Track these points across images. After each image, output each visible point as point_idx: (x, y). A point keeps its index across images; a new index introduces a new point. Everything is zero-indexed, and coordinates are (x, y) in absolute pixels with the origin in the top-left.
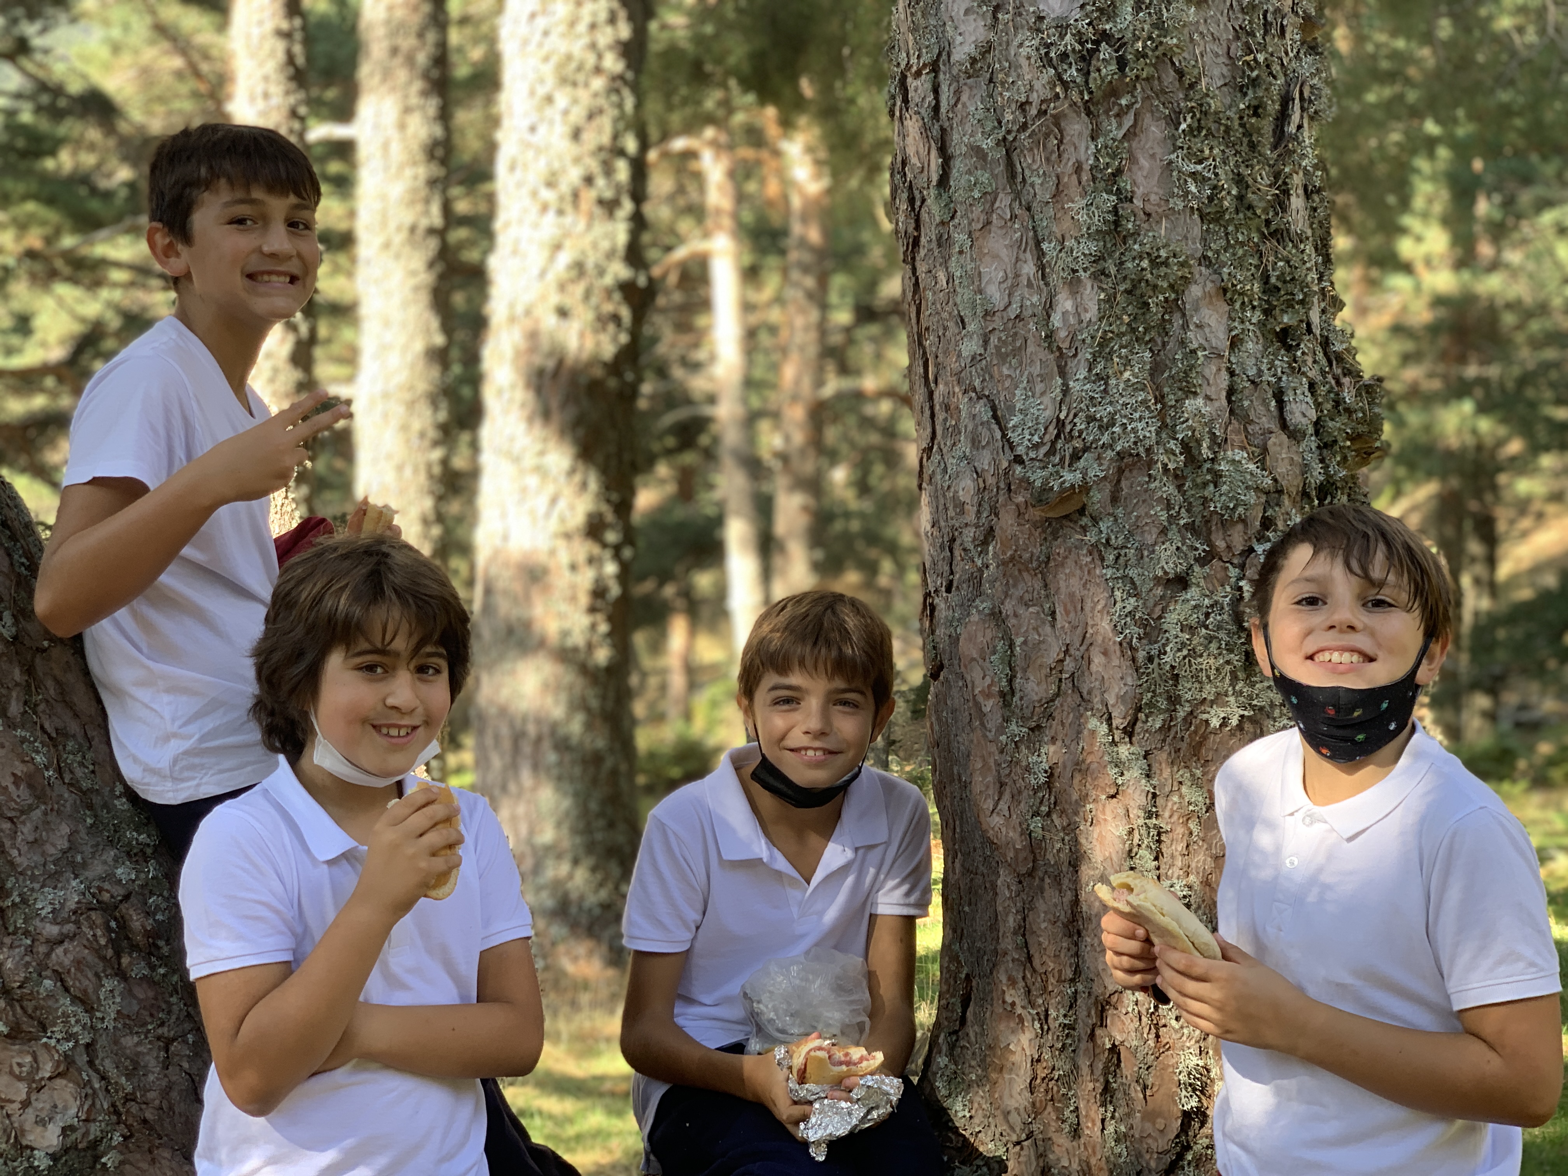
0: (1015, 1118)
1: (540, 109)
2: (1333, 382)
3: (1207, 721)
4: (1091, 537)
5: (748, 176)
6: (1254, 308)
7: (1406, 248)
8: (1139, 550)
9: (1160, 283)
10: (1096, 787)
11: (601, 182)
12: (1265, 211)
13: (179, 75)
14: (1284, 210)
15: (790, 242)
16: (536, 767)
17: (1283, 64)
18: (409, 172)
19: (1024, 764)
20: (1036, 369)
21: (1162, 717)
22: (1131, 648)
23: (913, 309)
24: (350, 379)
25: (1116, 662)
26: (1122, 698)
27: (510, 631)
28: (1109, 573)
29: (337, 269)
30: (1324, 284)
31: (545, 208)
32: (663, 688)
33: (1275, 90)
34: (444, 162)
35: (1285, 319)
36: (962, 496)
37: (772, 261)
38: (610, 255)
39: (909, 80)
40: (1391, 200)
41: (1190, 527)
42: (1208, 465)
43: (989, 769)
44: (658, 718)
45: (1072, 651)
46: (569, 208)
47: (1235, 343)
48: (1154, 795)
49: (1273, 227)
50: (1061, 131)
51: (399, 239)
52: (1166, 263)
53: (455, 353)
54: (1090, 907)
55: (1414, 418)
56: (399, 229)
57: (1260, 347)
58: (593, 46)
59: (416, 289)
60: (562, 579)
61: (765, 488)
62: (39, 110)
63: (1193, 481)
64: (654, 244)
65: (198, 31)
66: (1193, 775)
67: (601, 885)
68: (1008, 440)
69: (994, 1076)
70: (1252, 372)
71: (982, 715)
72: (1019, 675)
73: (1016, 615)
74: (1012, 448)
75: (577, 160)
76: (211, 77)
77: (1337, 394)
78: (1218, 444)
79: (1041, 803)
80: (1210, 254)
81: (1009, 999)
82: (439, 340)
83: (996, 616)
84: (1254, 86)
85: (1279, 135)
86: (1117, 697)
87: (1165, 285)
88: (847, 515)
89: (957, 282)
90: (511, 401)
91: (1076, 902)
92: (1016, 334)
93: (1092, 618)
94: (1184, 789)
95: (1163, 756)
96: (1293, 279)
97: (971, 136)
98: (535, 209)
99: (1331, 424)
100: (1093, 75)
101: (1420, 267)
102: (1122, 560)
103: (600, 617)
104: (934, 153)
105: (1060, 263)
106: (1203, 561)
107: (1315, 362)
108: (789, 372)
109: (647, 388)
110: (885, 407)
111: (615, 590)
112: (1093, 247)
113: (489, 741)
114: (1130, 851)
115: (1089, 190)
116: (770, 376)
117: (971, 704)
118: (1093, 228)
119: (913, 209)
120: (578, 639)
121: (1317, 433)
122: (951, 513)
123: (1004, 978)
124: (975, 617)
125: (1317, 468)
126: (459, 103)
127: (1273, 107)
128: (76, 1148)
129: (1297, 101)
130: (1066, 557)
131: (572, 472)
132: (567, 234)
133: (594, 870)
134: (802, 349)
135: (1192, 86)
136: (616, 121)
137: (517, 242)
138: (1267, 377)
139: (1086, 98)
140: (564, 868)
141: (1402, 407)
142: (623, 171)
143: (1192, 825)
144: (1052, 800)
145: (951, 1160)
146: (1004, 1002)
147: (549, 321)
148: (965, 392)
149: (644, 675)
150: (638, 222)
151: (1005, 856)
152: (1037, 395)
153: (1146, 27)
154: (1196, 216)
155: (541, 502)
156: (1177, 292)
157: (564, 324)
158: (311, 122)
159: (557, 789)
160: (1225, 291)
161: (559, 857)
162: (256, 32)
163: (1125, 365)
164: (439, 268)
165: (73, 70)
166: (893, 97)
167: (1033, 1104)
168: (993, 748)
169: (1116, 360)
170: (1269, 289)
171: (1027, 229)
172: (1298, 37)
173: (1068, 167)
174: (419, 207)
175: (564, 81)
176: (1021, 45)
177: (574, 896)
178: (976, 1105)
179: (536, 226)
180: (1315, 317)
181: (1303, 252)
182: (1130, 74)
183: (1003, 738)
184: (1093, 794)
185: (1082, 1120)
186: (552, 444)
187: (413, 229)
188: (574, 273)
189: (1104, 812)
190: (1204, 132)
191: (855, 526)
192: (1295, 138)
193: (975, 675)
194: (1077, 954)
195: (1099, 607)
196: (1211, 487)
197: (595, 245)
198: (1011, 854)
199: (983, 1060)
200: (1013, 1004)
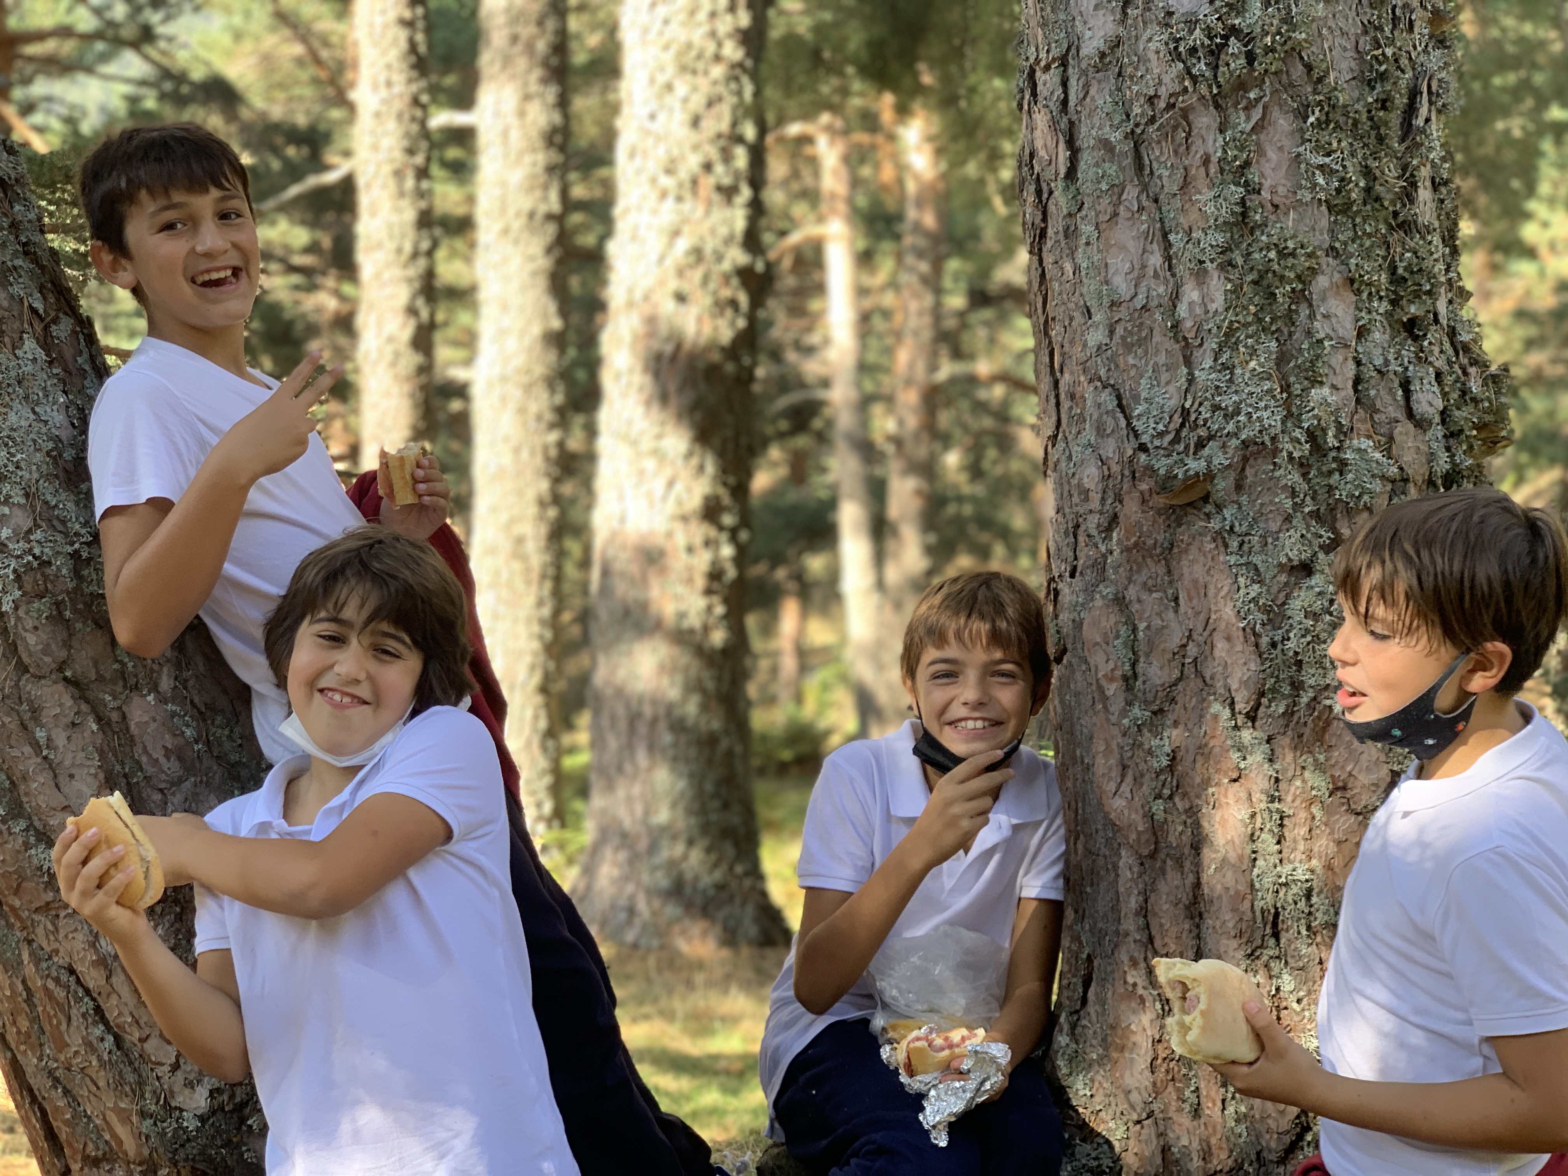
0: (1135, 1097)
1: (660, 97)
2: (1460, 372)
3: (1330, 707)
4: (1215, 524)
5: (862, 160)
6: (1381, 298)
7: (1530, 232)
8: (1264, 537)
9: (1287, 274)
10: (1218, 771)
11: (719, 169)
12: (1393, 203)
13: (299, 62)
14: (1412, 202)
15: (905, 227)
16: (651, 748)
17: (1410, 58)
18: (528, 159)
19: (1146, 747)
20: (1162, 359)
21: (1285, 702)
22: (1255, 634)
23: (1040, 300)
24: (468, 362)
25: (1239, 648)
26: (1244, 683)
27: (627, 612)
28: (1233, 559)
29: (454, 254)
30: (1451, 275)
31: (664, 195)
32: (774, 670)
33: (1403, 84)
34: (562, 148)
35: (1413, 309)
36: (1087, 483)
37: (887, 246)
38: (728, 241)
39: (1038, 74)
40: (1516, 184)
41: (1316, 515)
42: (1333, 454)
43: (1112, 752)
44: (770, 700)
45: (1195, 636)
46: (688, 195)
47: (1362, 333)
48: (1277, 780)
49: (1401, 219)
50: (1189, 125)
51: (517, 224)
52: (1293, 254)
53: (572, 337)
54: (1212, 889)
55: (1537, 404)
56: (518, 214)
57: (1387, 337)
58: (713, 34)
59: (534, 274)
60: (679, 561)
61: (878, 471)
62: (163, 97)
63: (1319, 469)
64: (769, 229)
65: (318, 18)
66: (1316, 760)
67: (716, 865)
68: (1133, 429)
69: (1115, 1055)
70: (1379, 361)
71: (1105, 699)
72: (1142, 660)
73: (1139, 601)
74: (1137, 436)
75: (696, 148)
76: (331, 63)
77: (1464, 384)
78: (1344, 433)
79: (1163, 785)
80: (1337, 245)
81: (1130, 980)
82: (556, 324)
83: (1120, 601)
84: (1382, 81)
85: (1407, 127)
86: (1241, 682)
87: (1292, 275)
88: (960, 499)
89: (1083, 273)
90: (629, 384)
91: (1198, 885)
92: (1142, 324)
93: (1216, 604)
94: (1307, 774)
95: (1286, 741)
96: (1420, 270)
97: (1100, 129)
98: (654, 196)
99: (1457, 413)
100: (1221, 69)
101: (1543, 251)
102: (1246, 547)
103: (716, 599)
104: (1062, 146)
105: (1187, 254)
106: (1328, 549)
107: (1441, 352)
108: (903, 357)
109: (760, 372)
110: (998, 391)
111: (731, 573)
112: (1220, 239)
113: (605, 722)
114: (1252, 835)
115: (1218, 182)
116: (884, 361)
117: (1094, 687)
118: (1221, 220)
119: (1040, 201)
120: (694, 621)
121: (1443, 422)
122: (1076, 499)
123: (1125, 958)
124: (1099, 602)
125: (1443, 457)
126: (576, 90)
127: (1401, 101)
128: (223, 1109)
129: (1425, 95)
130: (1190, 544)
131: (689, 455)
132: (685, 221)
133: (708, 850)
134: (916, 333)
135: (1320, 80)
136: (735, 109)
137: (636, 228)
138: (1394, 367)
139: (1215, 91)
140: (679, 849)
141: (1524, 393)
142: (741, 158)
143: (1316, 810)
144: (1175, 783)
145: (1072, 1137)
146: (1125, 982)
147: (668, 306)
148: (1091, 381)
149: (755, 657)
150: (757, 208)
151: (1127, 838)
152: (1163, 383)
153: (1275, 22)
154: (1324, 208)
155: (659, 485)
156: (1304, 283)
157: (682, 309)
158: (432, 109)
159: (673, 770)
160: (1352, 281)
161: (674, 837)
162: (379, 20)
163: (1251, 355)
164: (557, 253)
165: (197, 58)
166: (1022, 91)
167: (1154, 1084)
168: (1115, 731)
169: (1242, 350)
170: (1396, 280)
171: (1154, 220)
172: (1426, 31)
173: (1195, 159)
174: (538, 193)
175: (684, 69)
176: (1150, 40)
177: (689, 876)
178: (1096, 1084)
179: (655, 212)
180: (1442, 306)
181: (1430, 243)
182: (1259, 68)
183: (1126, 721)
184: (1216, 778)
185: (1203, 1100)
186: (669, 428)
187: (531, 215)
188: (692, 259)
189: (1226, 796)
190: (1332, 125)
191: (968, 510)
192: (1423, 131)
193: (1097, 659)
194: (1198, 937)
195: (1223, 593)
196: (1337, 476)
197: (713, 231)
198: (1133, 836)
199: (1104, 1040)
200: (1135, 985)
